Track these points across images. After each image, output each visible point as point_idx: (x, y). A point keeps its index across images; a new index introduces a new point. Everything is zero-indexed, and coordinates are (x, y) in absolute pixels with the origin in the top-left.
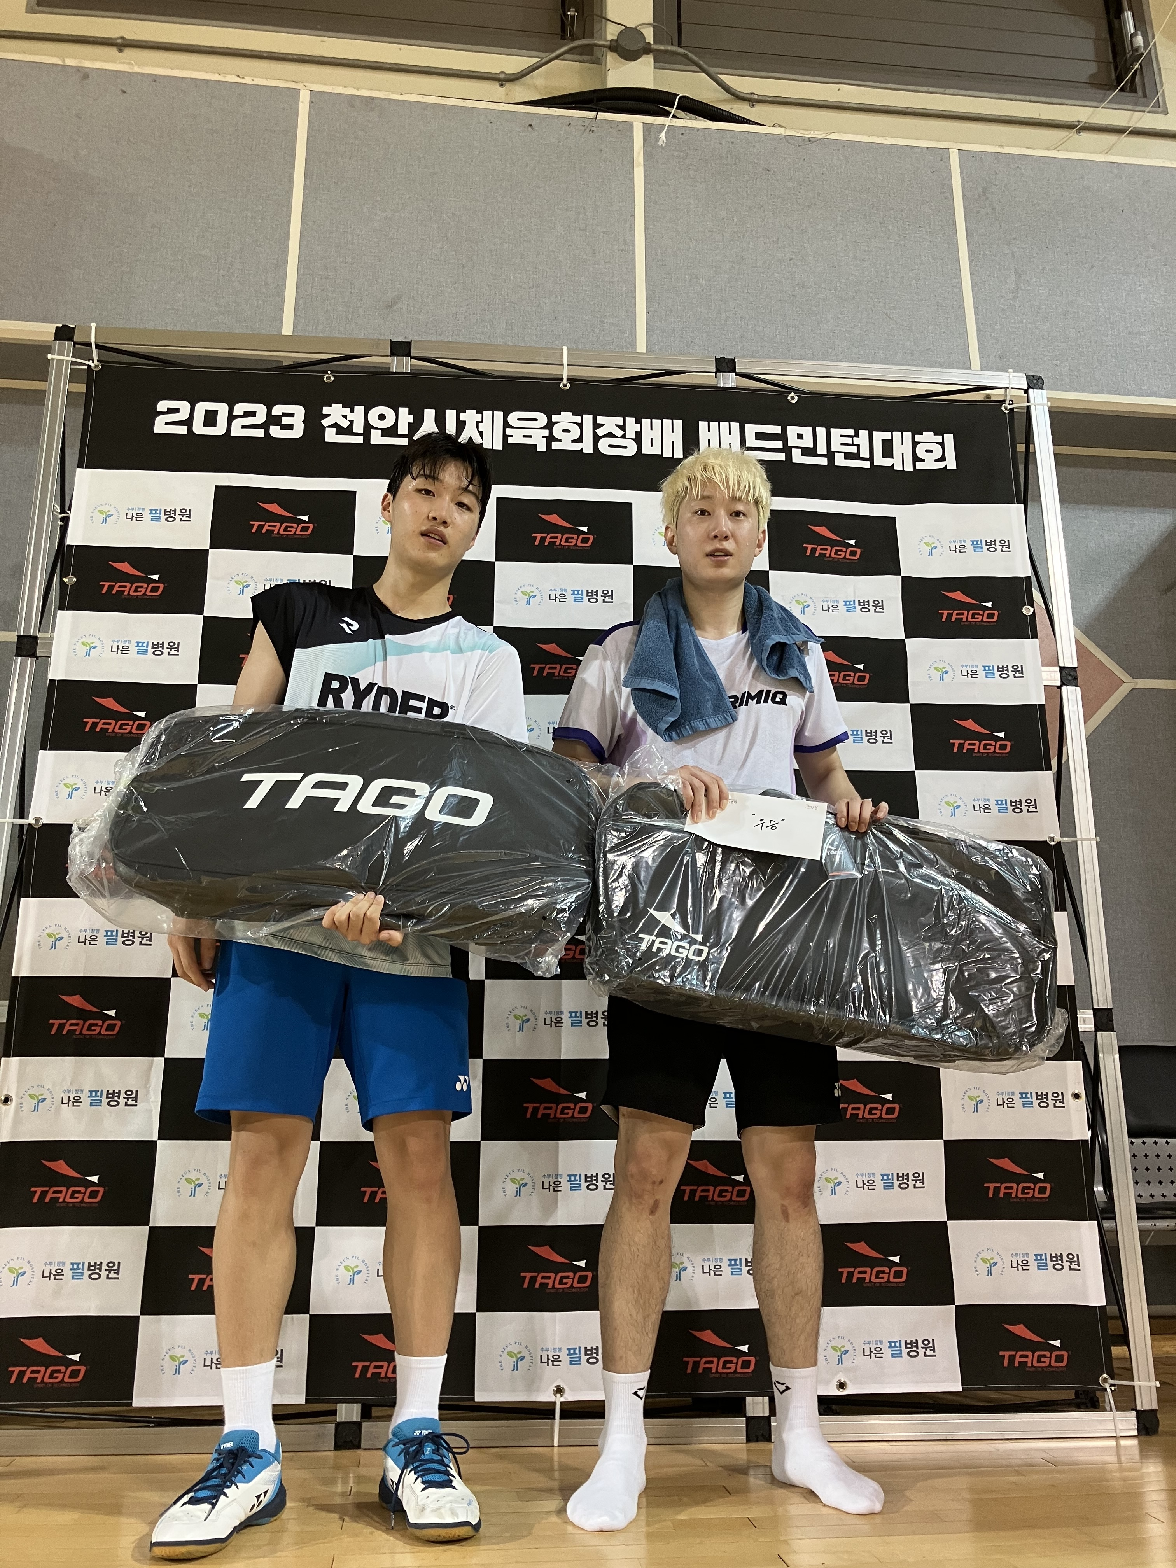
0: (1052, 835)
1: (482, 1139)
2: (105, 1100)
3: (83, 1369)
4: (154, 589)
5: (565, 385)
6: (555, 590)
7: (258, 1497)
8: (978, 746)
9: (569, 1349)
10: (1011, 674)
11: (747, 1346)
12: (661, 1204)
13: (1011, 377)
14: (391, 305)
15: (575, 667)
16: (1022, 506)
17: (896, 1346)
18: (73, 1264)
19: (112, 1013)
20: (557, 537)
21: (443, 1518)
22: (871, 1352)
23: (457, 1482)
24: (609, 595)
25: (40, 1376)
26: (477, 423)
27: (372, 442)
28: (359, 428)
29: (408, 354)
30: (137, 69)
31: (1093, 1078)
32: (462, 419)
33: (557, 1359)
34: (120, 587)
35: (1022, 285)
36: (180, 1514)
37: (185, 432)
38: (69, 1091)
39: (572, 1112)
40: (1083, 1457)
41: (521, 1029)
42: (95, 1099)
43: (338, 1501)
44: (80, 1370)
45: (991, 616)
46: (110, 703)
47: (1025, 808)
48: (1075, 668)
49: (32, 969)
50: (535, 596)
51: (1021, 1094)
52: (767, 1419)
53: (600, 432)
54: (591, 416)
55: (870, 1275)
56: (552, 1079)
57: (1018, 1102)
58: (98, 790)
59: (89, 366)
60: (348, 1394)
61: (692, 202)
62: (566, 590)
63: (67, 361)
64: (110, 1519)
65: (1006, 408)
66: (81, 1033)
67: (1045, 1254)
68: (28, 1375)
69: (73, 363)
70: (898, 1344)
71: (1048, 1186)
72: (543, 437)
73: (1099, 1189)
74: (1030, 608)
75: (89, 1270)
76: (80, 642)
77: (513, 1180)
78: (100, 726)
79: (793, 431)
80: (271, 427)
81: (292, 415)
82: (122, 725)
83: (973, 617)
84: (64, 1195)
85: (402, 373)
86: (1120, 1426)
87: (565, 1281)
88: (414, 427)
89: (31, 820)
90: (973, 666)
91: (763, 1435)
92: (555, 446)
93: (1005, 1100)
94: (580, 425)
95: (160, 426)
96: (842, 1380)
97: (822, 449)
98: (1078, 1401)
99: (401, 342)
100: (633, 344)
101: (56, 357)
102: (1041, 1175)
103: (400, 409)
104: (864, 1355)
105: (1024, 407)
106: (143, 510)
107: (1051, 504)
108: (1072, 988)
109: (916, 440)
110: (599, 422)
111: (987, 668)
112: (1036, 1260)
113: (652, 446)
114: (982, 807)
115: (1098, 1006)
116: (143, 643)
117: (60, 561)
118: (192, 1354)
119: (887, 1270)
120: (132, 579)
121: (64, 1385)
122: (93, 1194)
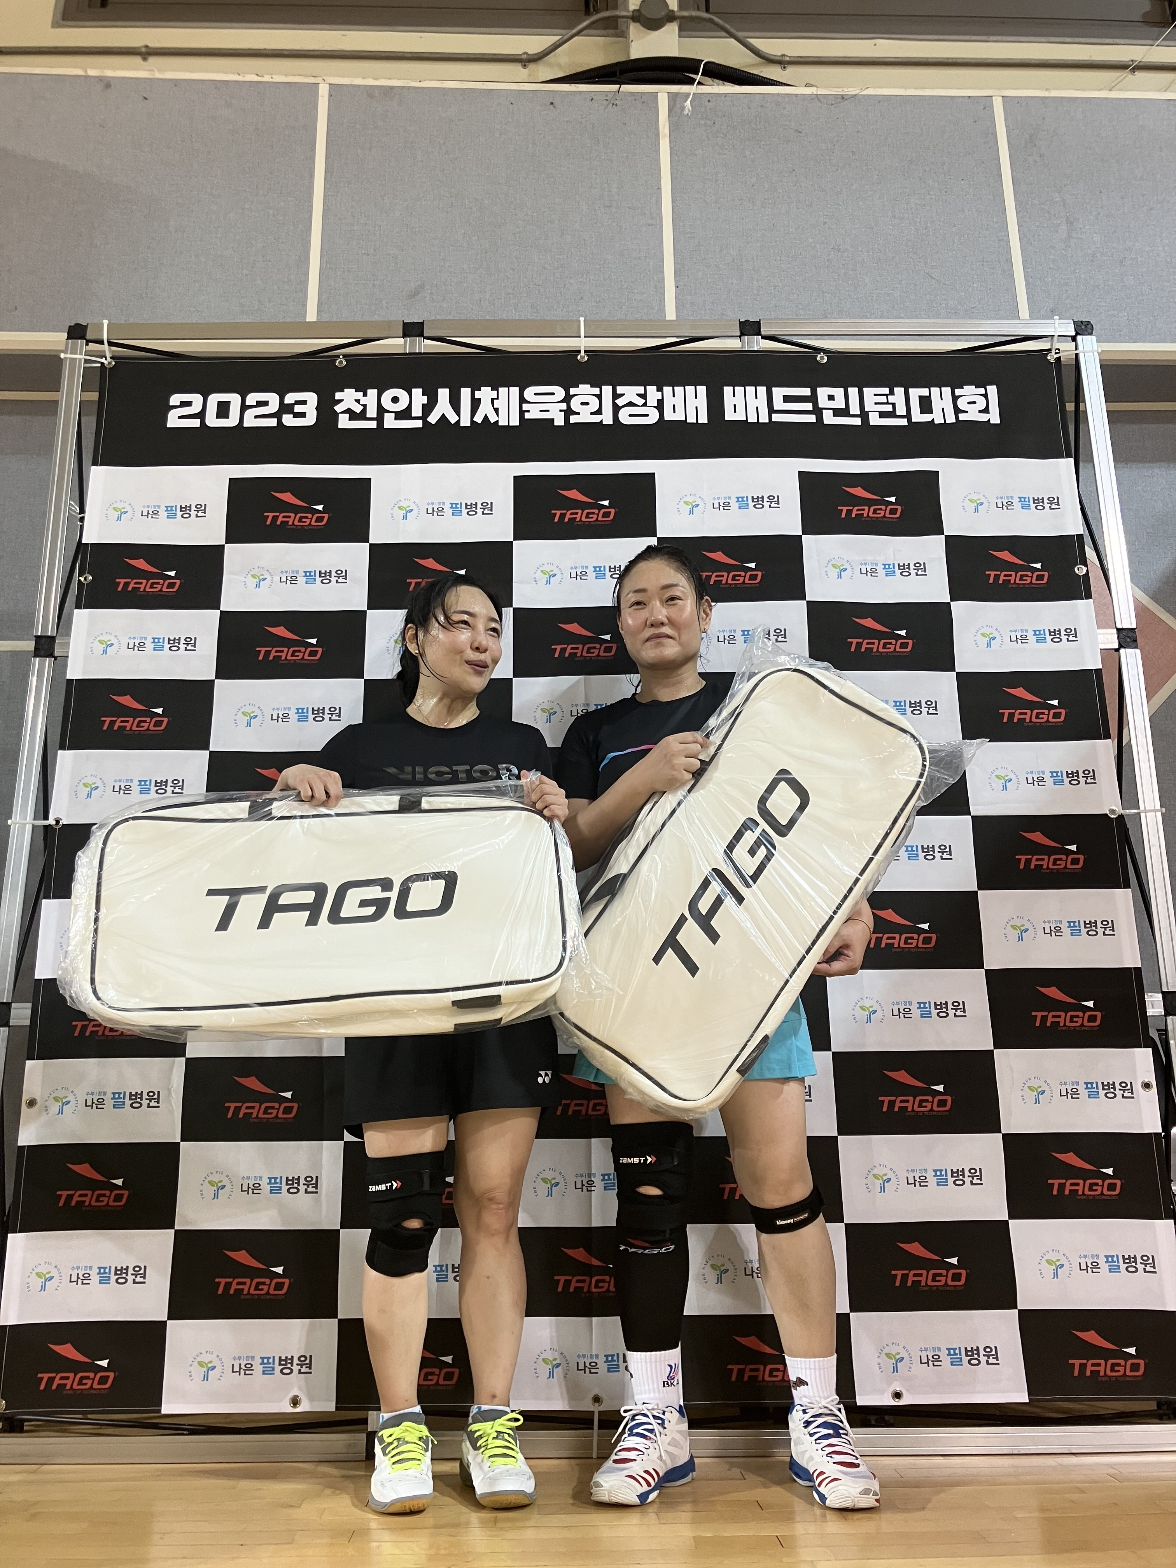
0: (1114, 808)
2: (128, 1102)
3: (111, 1374)
4: (171, 585)
6: (576, 568)
8: (1029, 715)
9: (607, 1356)
10: (1064, 638)
13: (1057, 325)
14: (414, 294)
16: (1072, 460)
17: (955, 1354)
18: (100, 1268)
20: (577, 513)
22: (928, 1359)
25: (69, 1382)
26: (493, 400)
27: (386, 426)
28: (372, 412)
29: (421, 334)
30: (157, 75)
31: (1164, 1067)
32: (477, 397)
33: (593, 1366)
34: (136, 583)
35: (1075, 235)
37: (198, 426)
38: (93, 1093)
44: (108, 1377)
45: (1040, 577)
46: (126, 700)
47: (1082, 780)
48: (1134, 629)
49: (54, 973)
50: (555, 575)
51: (1086, 1084)
53: (620, 402)
54: (610, 387)
55: (925, 1278)
57: (1083, 1092)
58: (117, 789)
59: (102, 364)
61: (721, 171)
62: (587, 567)
63: (80, 359)
65: (1052, 359)
66: (103, 1035)
67: (1118, 1256)
68: (57, 1381)
69: (86, 361)
70: (957, 1352)
71: (1118, 1182)
72: (561, 411)
74: (1083, 567)
75: (116, 1274)
76: (97, 640)
77: (544, 1180)
78: (118, 724)
79: (823, 393)
80: (284, 416)
81: (304, 402)
82: (140, 722)
83: (1021, 579)
84: (90, 1198)
85: (416, 354)
87: (601, 1285)
88: (428, 409)
89: (51, 821)
90: (1022, 630)
92: (573, 419)
93: (1069, 1091)
94: (599, 397)
95: (173, 421)
96: (898, 1390)
97: (855, 409)
98: (1161, 1412)
99: (414, 323)
100: (662, 312)
101: (69, 356)
102: (1109, 1171)
103: (414, 390)
104: (921, 1363)
105: (1072, 354)
106: (159, 507)
107: (1103, 455)
108: (1138, 970)
109: (957, 394)
110: (618, 392)
111: (1037, 633)
112: (1107, 1262)
113: (674, 412)
114: (1035, 779)
115: (1168, 989)
116: (159, 639)
117: (79, 561)
118: (220, 1359)
119: (944, 1272)
120: (147, 575)
121: (93, 1392)
122: (118, 1198)
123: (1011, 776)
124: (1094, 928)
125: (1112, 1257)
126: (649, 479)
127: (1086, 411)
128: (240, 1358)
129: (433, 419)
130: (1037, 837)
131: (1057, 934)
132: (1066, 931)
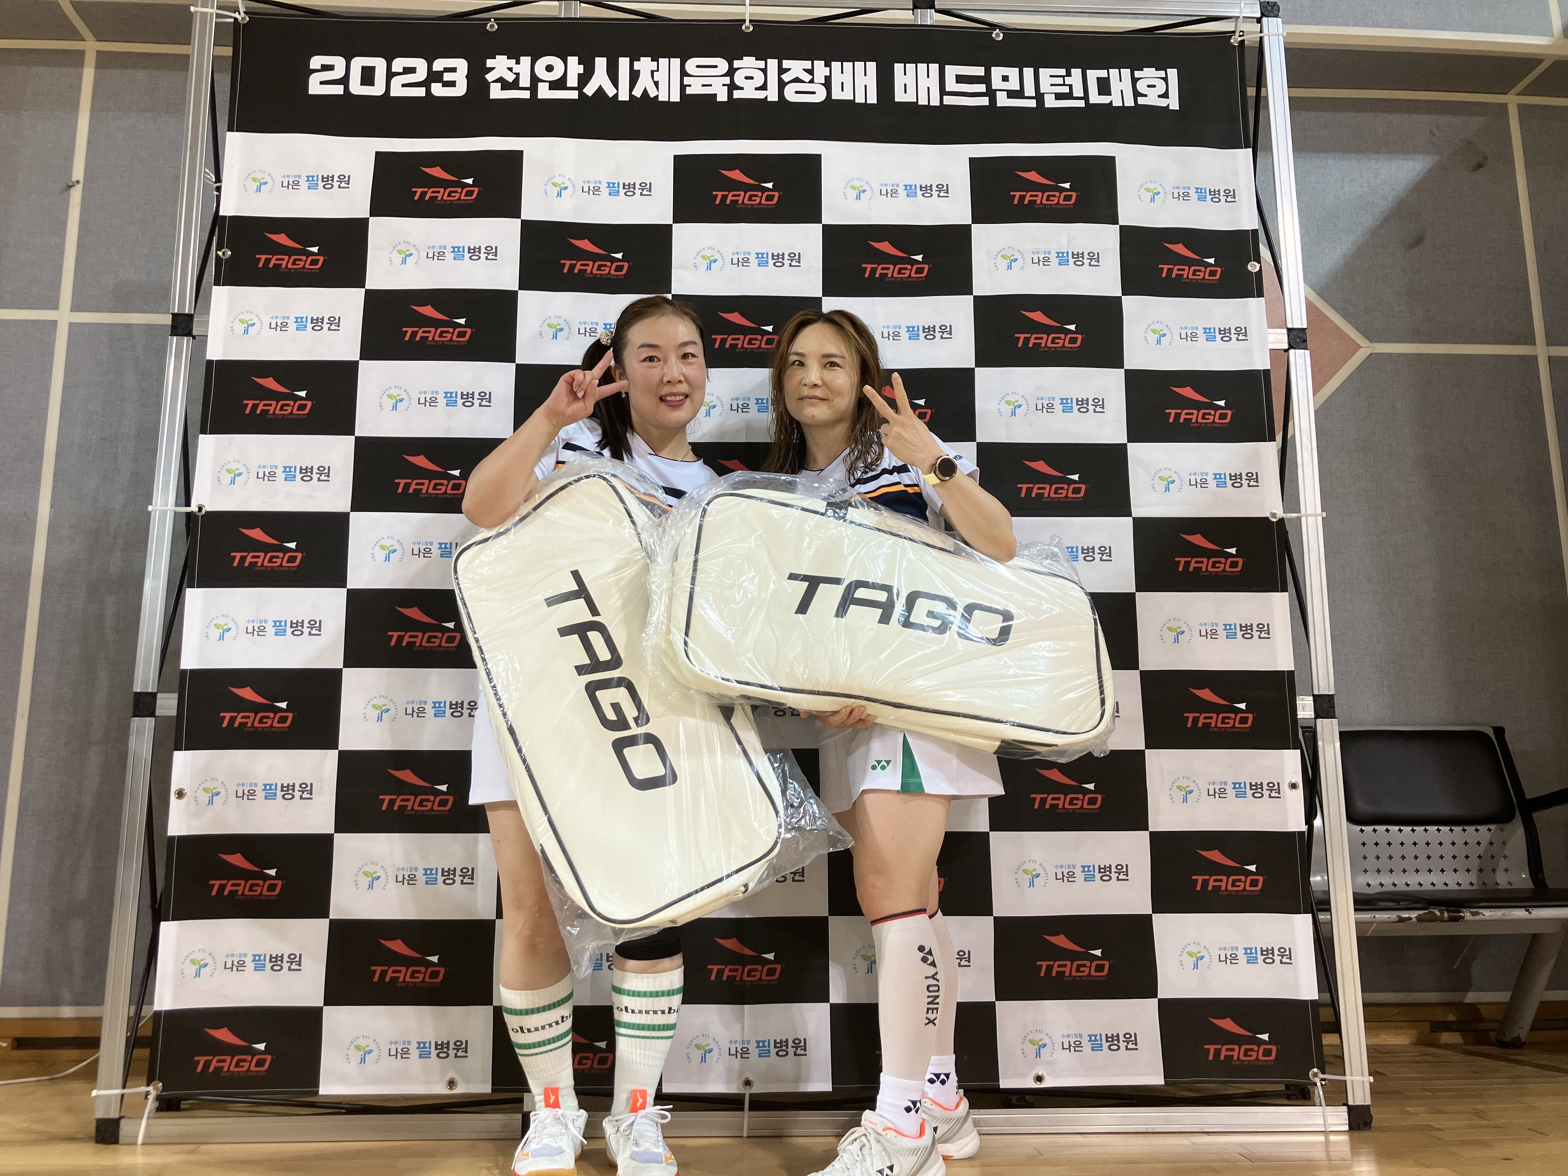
0: (1275, 511)
2: (280, 794)
3: (268, 1057)
4: (314, 263)
6: (738, 254)
8: (1196, 416)
9: (758, 1042)
10: (1234, 337)
13: (1242, 5)
16: (1251, 150)
19: (283, 705)
20: (739, 195)
22: (1070, 1045)
24: (795, 258)
25: (226, 1065)
26: (652, 72)
27: (540, 97)
28: (525, 82)
32: (635, 68)
33: (745, 1051)
34: (277, 260)
37: (342, 92)
40: (1286, 1153)
42: (270, 792)
44: (266, 1059)
45: (1213, 273)
46: (269, 383)
47: (1245, 483)
48: (1305, 329)
49: (200, 663)
50: (715, 260)
51: (1234, 784)
53: (786, 77)
54: (776, 61)
55: (1069, 969)
58: (261, 475)
59: (236, 19)
62: (749, 254)
63: (212, 14)
65: (1236, 42)
66: (252, 726)
67: (1256, 948)
68: (214, 1064)
69: (218, 16)
70: (1098, 1038)
71: (1261, 879)
72: (724, 85)
74: (1256, 264)
75: (271, 961)
76: (237, 319)
78: (260, 408)
79: (997, 72)
80: (433, 84)
81: (454, 70)
82: (283, 405)
83: (1193, 274)
84: (243, 888)
85: (572, 19)
86: (1330, 1121)
87: (753, 974)
88: (584, 79)
89: (194, 508)
90: (1192, 328)
92: (737, 94)
93: (1217, 790)
94: (764, 71)
96: (1040, 1073)
97: (1030, 90)
98: (1288, 1095)
101: (200, 9)
102: (1253, 868)
103: (569, 58)
104: (1063, 1049)
105: (1257, 38)
106: (299, 177)
107: (1282, 147)
108: (1291, 674)
109: (1136, 76)
110: (784, 66)
111: (1208, 331)
112: (1246, 953)
113: (842, 90)
114: (1198, 480)
115: (1319, 692)
116: (301, 318)
117: (216, 233)
118: (377, 1044)
119: (1088, 963)
120: (288, 251)
121: (251, 1073)
122: (272, 888)
123: (1175, 477)
124: (1249, 631)
125: (1251, 949)
126: (815, 161)
127: (1266, 98)
128: (396, 1043)
129: (590, 90)
130: (1198, 540)
131: (1213, 636)
132: (1222, 633)
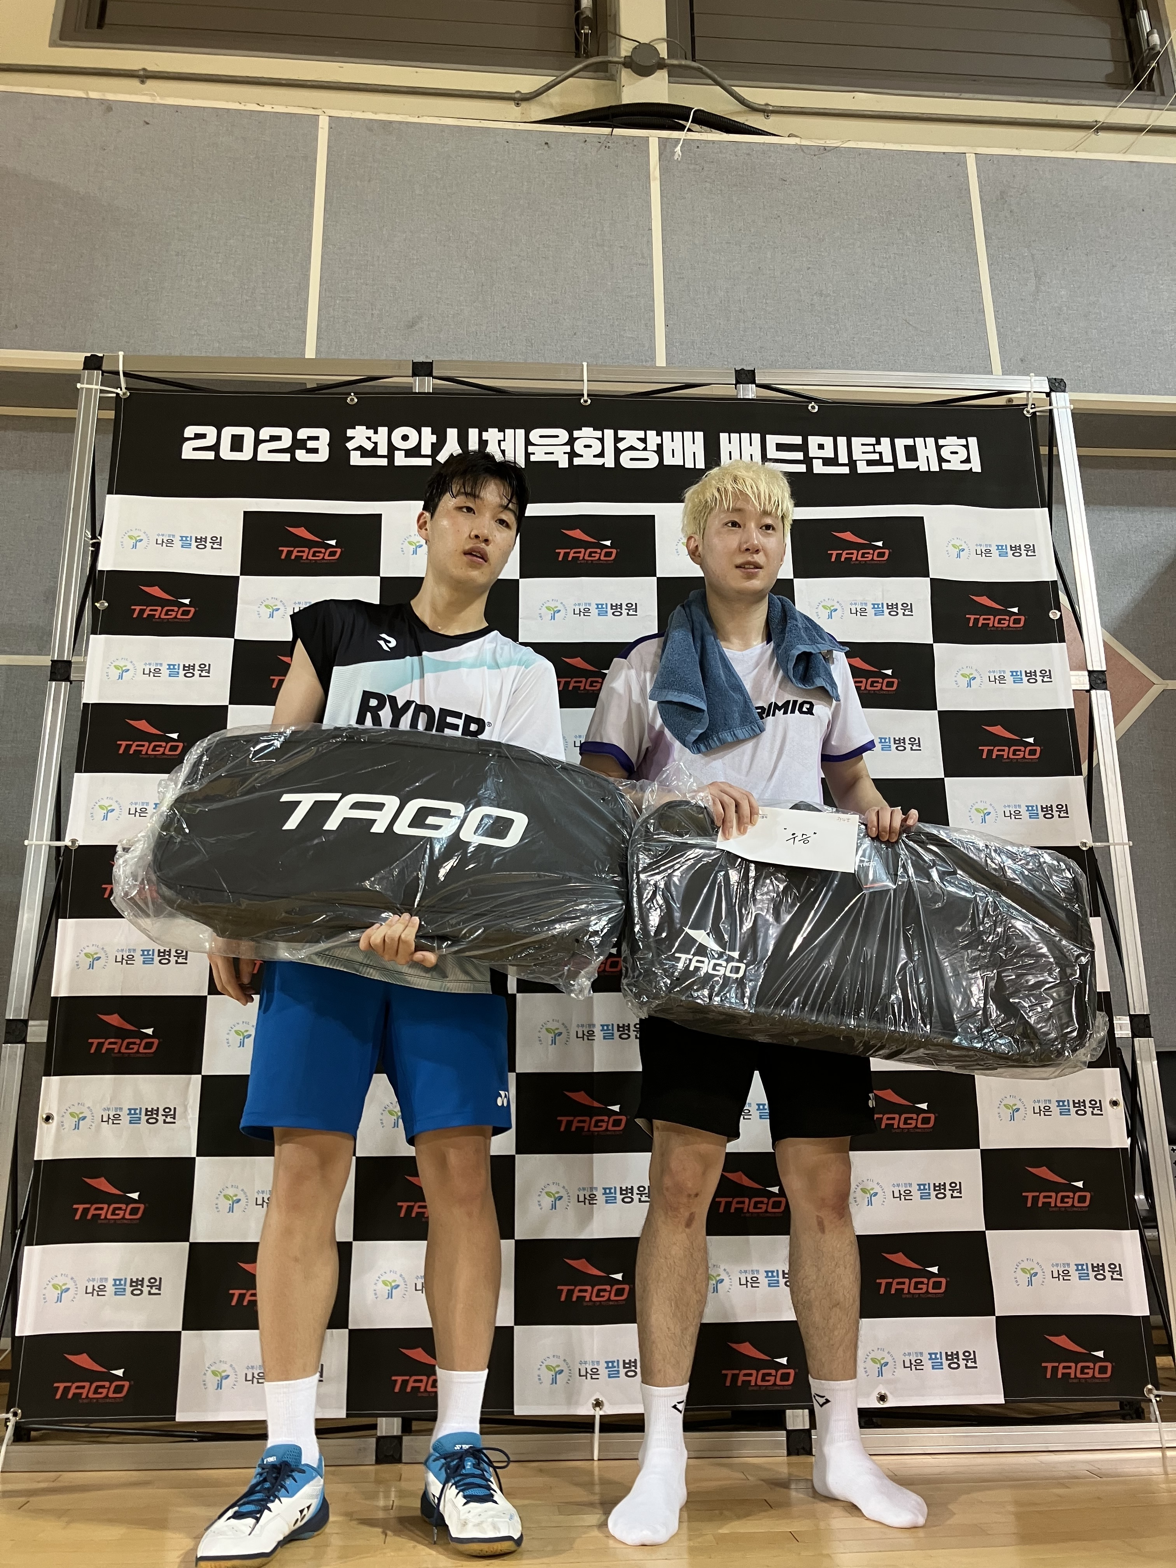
0: (1084, 841)
1: (517, 1152)
2: (144, 1118)
3: (127, 1384)
4: (185, 613)
5: (586, 400)
6: (579, 604)
7: (301, 1511)
9: (607, 1362)
10: (1039, 679)
11: (786, 1359)
12: (696, 1217)
13: (1032, 381)
14: (412, 325)
15: (600, 680)
16: (1046, 509)
19: (150, 1031)
20: (580, 552)
21: (485, 1533)
22: (911, 1364)
23: (498, 1496)
24: (632, 608)
25: (85, 1391)
26: (499, 441)
27: (396, 464)
28: (383, 450)
29: (430, 374)
30: (158, 100)
31: (1130, 1084)
32: (484, 438)
33: (595, 1372)
34: (151, 610)
35: (1043, 288)
36: (226, 1529)
37: (213, 458)
38: (109, 1109)
39: (606, 1125)
40: (1128, 1469)
41: (554, 1042)
42: (134, 1116)
43: (381, 1515)
44: (124, 1385)
45: (1017, 621)
46: (143, 725)
47: (1056, 814)
48: (1104, 671)
49: (70, 991)
50: (559, 611)
51: (1059, 1102)
52: (807, 1433)
53: (622, 446)
54: (612, 431)
55: (908, 1286)
56: (586, 1092)
58: (132, 811)
59: (118, 394)
60: (389, 1410)
61: (709, 215)
62: (590, 604)
63: (96, 390)
64: (155, 1533)
65: (1028, 412)
66: (119, 1052)
67: (1087, 1264)
68: (73, 1391)
69: (102, 391)
70: (938, 1356)
71: (1088, 1195)
72: (565, 453)
73: (1140, 1197)
74: (1057, 612)
75: (131, 1286)
76: (113, 666)
77: (548, 1194)
78: (134, 748)
79: (813, 441)
80: (297, 451)
81: (316, 438)
82: (155, 746)
83: (999, 622)
84: (106, 1212)
85: (425, 393)
86: (1166, 1437)
87: (602, 1294)
88: (437, 448)
89: (67, 842)
90: (1000, 671)
91: (803, 1448)
92: (577, 461)
93: (1042, 1108)
94: (602, 440)
96: (883, 1392)
97: (843, 458)
98: (1122, 1412)
99: (423, 363)
100: (653, 359)
101: (85, 386)
102: (1080, 1184)
103: (423, 429)
104: (904, 1367)
105: (1047, 410)
106: (174, 536)
107: (1076, 507)
108: (1108, 994)
109: (940, 444)
110: (620, 436)
111: (1015, 674)
112: (1077, 1270)
113: (673, 457)
114: (1012, 812)
115: (1135, 1012)
116: (174, 665)
117: (92, 586)
118: (234, 1369)
119: (925, 1280)
120: (162, 603)
121: (108, 1400)
122: (134, 1211)
123: (990, 809)
125: (1083, 1265)
126: (650, 520)
128: (252, 1368)
